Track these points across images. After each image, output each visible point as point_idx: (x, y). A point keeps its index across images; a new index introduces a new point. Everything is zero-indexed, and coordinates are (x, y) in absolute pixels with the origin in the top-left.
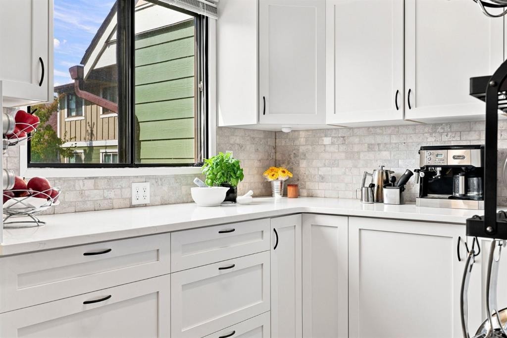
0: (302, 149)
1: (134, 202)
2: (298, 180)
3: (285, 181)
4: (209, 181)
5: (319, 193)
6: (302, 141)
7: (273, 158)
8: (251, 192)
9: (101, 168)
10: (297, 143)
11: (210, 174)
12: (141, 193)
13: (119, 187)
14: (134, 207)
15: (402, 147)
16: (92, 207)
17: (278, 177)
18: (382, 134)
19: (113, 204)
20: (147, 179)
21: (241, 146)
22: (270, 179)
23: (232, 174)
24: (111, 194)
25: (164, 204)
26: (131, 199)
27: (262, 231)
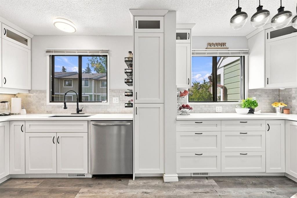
0: (293, 95)
1: (216, 111)
2: (291, 107)
3: (283, 108)
4: (243, 107)
6: (294, 92)
7: (277, 99)
8: (260, 111)
10: (290, 93)
12: (219, 109)
13: (212, 107)
14: (217, 113)
16: (204, 112)
17: (279, 106)
20: (221, 105)
21: (260, 95)
22: (274, 106)
23: (253, 105)
24: (210, 109)
27: (261, 124)
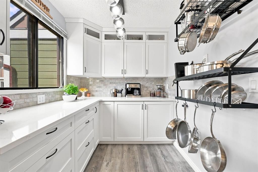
0: (90, 83)
1: (39, 103)
3: (86, 92)
5: (95, 95)
6: (90, 81)
7: (80, 86)
9: (22, 89)
10: (88, 81)
11: (68, 91)
12: (41, 99)
13: (32, 97)
14: (39, 105)
15: (119, 83)
16: (19, 107)
17: (84, 91)
18: (113, 80)
19: (29, 104)
20: (43, 93)
21: (73, 82)
22: (81, 92)
23: (76, 91)
24: (28, 101)
25: (50, 102)
26: (37, 102)
